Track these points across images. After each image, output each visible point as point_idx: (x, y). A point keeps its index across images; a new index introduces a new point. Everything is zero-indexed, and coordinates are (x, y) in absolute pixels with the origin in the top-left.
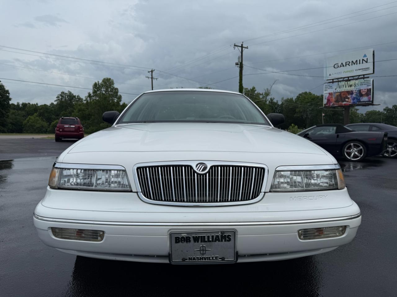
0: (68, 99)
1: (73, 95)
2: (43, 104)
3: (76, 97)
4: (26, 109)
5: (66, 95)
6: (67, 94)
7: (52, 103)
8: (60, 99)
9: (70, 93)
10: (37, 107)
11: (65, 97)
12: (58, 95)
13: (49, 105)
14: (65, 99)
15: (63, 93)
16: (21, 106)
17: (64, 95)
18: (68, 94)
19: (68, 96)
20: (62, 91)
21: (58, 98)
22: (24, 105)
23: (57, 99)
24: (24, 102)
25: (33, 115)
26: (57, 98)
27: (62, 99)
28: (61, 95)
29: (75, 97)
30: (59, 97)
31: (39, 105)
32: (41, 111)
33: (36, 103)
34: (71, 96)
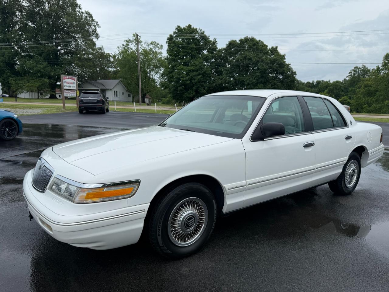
0: (362, 73)
1: (367, 69)
2: (335, 81)
3: (371, 71)
4: (319, 86)
5: (359, 70)
6: (360, 68)
7: (344, 79)
8: (352, 74)
9: (364, 67)
10: (329, 83)
11: (358, 72)
12: (351, 71)
13: (341, 81)
14: (358, 74)
15: (356, 67)
16: (315, 83)
17: (357, 70)
18: (362, 68)
19: (361, 71)
20: (355, 66)
21: (351, 74)
22: (318, 82)
23: (349, 75)
24: (318, 80)
25: (323, 92)
26: (349, 73)
27: (354, 74)
28: (354, 70)
29: (369, 70)
30: (351, 72)
31: (331, 82)
32: (331, 88)
33: (328, 81)
34: (365, 71)
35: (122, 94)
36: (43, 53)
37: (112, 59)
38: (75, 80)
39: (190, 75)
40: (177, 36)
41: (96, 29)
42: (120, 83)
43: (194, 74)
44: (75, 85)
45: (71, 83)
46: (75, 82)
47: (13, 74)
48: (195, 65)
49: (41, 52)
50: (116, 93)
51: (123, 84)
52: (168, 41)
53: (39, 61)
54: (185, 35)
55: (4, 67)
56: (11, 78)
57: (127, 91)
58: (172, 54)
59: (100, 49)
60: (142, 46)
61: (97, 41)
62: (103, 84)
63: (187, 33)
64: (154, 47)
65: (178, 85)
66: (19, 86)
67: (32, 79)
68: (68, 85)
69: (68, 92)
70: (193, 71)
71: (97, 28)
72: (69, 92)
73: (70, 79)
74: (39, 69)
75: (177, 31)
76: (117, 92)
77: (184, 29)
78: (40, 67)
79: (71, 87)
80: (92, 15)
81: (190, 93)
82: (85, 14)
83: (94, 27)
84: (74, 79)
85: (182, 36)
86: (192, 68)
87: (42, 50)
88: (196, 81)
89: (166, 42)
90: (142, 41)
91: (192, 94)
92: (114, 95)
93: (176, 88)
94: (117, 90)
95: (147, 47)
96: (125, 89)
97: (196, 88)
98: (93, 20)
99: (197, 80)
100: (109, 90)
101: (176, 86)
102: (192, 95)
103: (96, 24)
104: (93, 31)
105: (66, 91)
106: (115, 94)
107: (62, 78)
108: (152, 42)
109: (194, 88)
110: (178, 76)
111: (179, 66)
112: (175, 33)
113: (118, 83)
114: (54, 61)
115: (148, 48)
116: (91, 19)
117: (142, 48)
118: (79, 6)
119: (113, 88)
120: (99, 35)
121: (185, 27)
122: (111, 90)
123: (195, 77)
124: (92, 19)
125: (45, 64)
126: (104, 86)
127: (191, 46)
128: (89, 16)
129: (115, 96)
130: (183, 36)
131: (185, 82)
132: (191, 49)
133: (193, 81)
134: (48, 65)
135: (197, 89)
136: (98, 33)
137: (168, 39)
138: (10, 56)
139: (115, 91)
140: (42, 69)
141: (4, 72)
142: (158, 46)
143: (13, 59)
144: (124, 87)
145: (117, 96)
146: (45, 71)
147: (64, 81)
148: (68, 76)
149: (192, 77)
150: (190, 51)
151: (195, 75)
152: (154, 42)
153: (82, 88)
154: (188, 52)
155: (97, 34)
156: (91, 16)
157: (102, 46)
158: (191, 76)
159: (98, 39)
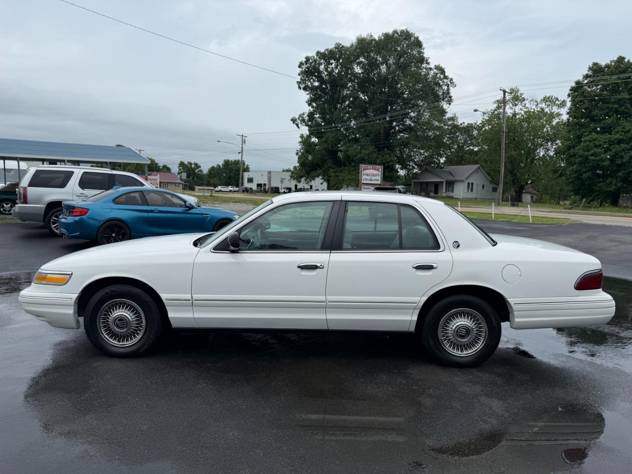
35: (482, 186)
36: (370, 133)
37: (475, 132)
38: (380, 170)
39: (611, 151)
40: (592, 82)
41: (448, 89)
42: (480, 170)
43: (620, 148)
44: (379, 178)
45: (374, 175)
46: (380, 173)
47: (335, 164)
48: (624, 130)
49: (368, 132)
50: (470, 187)
51: (484, 172)
52: (571, 93)
53: (365, 145)
54: (608, 77)
55: (326, 156)
56: (331, 170)
57: (491, 182)
58: (577, 115)
59: (452, 119)
60: (525, 106)
61: (448, 107)
62: (452, 172)
63: (612, 74)
64: (549, 106)
65: (583, 170)
66: (338, 179)
67: (354, 170)
68: (368, 178)
69: (367, 187)
70: (619, 142)
71: (451, 88)
72: (370, 187)
73: (372, 169)
74: (363, 156)
75: (590, 73)
76: (472, 184)
77: (607, 66)
78: (365, 153)
79: (372, 180)
80: (445, 70)
81: (612, 183)
82: (435, 70)
83: (446, 88)
84: (378, 170)
85: (601, 80)
86: (618, 136)
87: (370, 130)
88: (624, 160)
89: (567, 94)
90: (526, 98)
91: (616, 185)
92: (466, 189)
93: (579, 175)
94: (472, 182)
95: (534, 107)
96: (487, 178)
97: (623, 174)
98: (446, 77)
99: (628, 158)
100: (459, 181)
101: (580, 171)
102: (614, 187)
103: (449, 83)
104: (444, 93)
105: (365, 187)
106: (468, 188)
107: (361, 168)
108: (544, 97)
109: (620, 174)
110: (584, 153)
111: (588, 136)
112: (586, 76)
113: (475, 171)
114: (384, 144)
115: (535, 109)
116: (442, 76)
117: (525, 110)
118: (427, 60)
119: (466, 178)
120: (452, 98)
121: (609, 63)
122: (462, 181)
123: (623, 154)
124: (444, 76)
125: (371, 148)
126: (452, 175)
127: (619, 97)
128: (440, 71)
129: (468, 191)
130: (603, 80)
131: (600, 163)
132: (619, 102)
133: (619, 162)
134: (375, 150)
135: (627, 176)
136: (451, 95)
137: (571, 90)
138: (334, 141)
139: (469, 184)
140: (367, 155)
141: (325, 161)
142: (557, 102)
143: (336, 144)
144: (486, 176)
145: (472, 191)
146: (369, 158)
147: (363, 172)
148: (369, 166)
149: (616, 154)
150: (616, 106)
151: (623, 150)
152: (549, 98)
153: (419, 179)
154: (611, 109)
155: (450, 97)
156: (442, 71)
157: (455, 114)
158: (613, 151)
159: (450, 104)
